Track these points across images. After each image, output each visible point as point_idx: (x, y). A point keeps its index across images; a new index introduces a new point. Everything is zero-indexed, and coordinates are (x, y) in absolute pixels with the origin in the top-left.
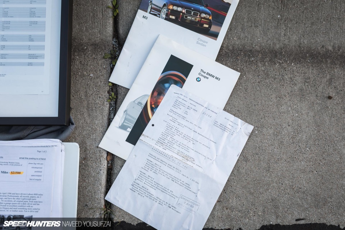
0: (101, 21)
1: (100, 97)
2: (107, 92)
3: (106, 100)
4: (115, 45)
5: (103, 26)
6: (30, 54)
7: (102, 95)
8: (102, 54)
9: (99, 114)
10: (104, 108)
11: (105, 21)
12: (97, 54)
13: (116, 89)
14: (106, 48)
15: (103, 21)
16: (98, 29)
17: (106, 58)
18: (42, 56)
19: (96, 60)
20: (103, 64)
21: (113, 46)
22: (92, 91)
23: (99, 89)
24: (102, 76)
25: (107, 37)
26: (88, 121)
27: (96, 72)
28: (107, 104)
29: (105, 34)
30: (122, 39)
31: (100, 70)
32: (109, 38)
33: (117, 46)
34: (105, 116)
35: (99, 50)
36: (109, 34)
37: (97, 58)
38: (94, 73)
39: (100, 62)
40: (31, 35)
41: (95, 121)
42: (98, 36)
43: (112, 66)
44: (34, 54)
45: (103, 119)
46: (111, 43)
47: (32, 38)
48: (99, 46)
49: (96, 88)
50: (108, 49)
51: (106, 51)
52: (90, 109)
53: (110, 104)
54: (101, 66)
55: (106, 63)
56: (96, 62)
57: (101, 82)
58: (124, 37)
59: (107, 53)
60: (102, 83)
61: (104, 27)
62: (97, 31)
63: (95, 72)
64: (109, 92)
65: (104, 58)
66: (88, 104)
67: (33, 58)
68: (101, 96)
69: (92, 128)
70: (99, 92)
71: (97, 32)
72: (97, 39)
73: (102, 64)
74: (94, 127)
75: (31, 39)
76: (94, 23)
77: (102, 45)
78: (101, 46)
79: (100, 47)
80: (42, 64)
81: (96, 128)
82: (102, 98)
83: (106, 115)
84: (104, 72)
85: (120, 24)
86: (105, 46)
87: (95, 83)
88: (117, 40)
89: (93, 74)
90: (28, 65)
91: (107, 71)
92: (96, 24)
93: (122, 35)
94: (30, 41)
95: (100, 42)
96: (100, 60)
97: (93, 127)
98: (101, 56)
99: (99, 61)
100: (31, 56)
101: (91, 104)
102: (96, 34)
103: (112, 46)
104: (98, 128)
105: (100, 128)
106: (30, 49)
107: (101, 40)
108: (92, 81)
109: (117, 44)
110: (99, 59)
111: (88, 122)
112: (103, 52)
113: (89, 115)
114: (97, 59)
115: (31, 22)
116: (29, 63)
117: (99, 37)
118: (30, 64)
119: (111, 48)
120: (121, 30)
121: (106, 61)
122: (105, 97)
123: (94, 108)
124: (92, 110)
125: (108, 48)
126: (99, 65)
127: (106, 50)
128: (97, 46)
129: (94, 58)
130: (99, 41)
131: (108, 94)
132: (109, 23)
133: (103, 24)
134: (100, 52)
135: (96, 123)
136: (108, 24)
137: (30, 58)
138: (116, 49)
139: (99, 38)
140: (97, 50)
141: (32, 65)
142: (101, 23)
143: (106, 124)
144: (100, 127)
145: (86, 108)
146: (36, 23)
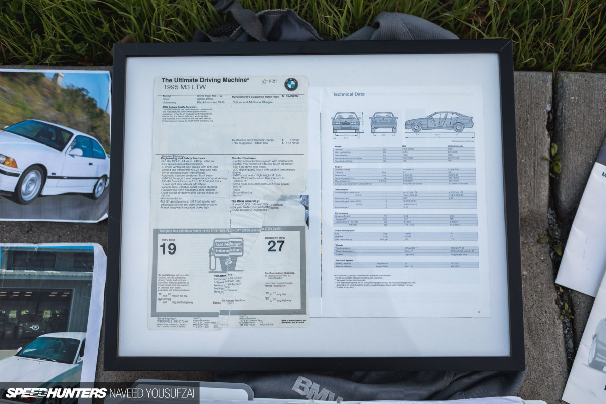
0: (532, 181)
1: (546, 312)
2: (554, 303)
3: (556, 317)
4: (551, 219)
5: (534, 189)
6: (454, 248)
7: (548, 308)
8: (534, 236)
9: (551, 342)
10: (557, 330)
11: (538, 181)
12: (526, 236)
13: (569, 296)
14: (539, 225)
15: (536, 181)
16: (527, 194)
17: (542, 243)
18: (474, 251)
19: (527, 247)
20: (539, 253)
21: (549, 221)
22: (532, 300)
23: (541, 298)
24: (541, 273)
25: (540, 207)
26: (535, 354)
27: (531, 268)
28: (559, 324)
29: (537, 202)
30: (565, 210)
31: (536, 264)
32: (542, 208)
33: (555, 220)
34: (561, 345)
35: (529, 229)
36: (543, 202)
37: (527, 243)
38: (527, 268)
39: (534, 250)
40: (453, 216)
41: (546, 353)
42: (526, 206)
43: (553, 255)
44: (460, 248)
45: (557, 350)
46: (546, 216)
47: (455, 219)
48: (527, 222)
49: (537, 295)
50: (543, 227)
51: (539, 230)
52: (534, 332)
53: (564, 323)
54: (537, 256)
55: (543, 252)
56: (527, 250)
57: (542, 284)
58: (568, 206)
59: (542, 234)
60: (545, 286)
61: (536, 191)
62: (524, 197)
63: (529, 267)
64: (557, 303)
65: (538, 242)
66: (529, 324)
67: (460, 255)
68: (547, 310)
69: (544, 367)
70: (542, 302)
71: (524, 200)
72: (525, 210)
73: (537, 253)
74: (547, 366)
75: (454, 221)
76: (521, 184)
77: (532, 220)
78: (531, 222)
79: (529, 223)
80: (476, 265)
81: (551, 366)
82: (550, 313)
83: (562, 342)
84: (544, 266)
85: (562, 185)
86: (537, 222)
87: (534, 287)
88: (554, 211)
89: (526, 270)
90: (452, 266)
91: (548, 265)
92: (524, 186)
93: (565, 204)
94: (452, 225)
95: (528, 215)
96: (533, 246)
97: (545, 364)
98: (533, 239)
99: (531, 248)
100: (456, 251)
101: (534, 324)
102: (523, 203)
103: (547, 221)
104: (554, 367)
105: (558, 367)
106: (453, 240)
107: (531, 212)
108: (528, 283)
109: (554, 218)
110: (532, 244)
111: (535, 356)
112: (536, 231)
113: (535, 343)
114: (528, 245)
115: (452, 192)
116: (452, 263)
117: (528, 206)
118: (455, 265)
119: (547, 226)
120: (563, 196)
121: (543, 247)
122: (554, 312)
123: (540, 332)
124: (538, 335)
125: (543, 225)
126: (533, 256)
127: (539, 228)
128: (525, 222)
129: (523, 242)
130: (526, 214)
131: (557, 306)
132: (544, 184)
133: (534, 186)
134: (530, 231)
135: (549, 358)
136: (542, 185)
137: (455, 255)
138: (554, 226)
139: (527, 209)
140: (526, 229)
141: (458, 266)
142: (532, 184)
143: (564, 358)
144: (557, 364)
145: (527, 331)
146: (460, 194)
